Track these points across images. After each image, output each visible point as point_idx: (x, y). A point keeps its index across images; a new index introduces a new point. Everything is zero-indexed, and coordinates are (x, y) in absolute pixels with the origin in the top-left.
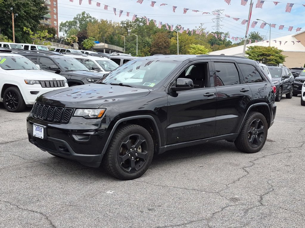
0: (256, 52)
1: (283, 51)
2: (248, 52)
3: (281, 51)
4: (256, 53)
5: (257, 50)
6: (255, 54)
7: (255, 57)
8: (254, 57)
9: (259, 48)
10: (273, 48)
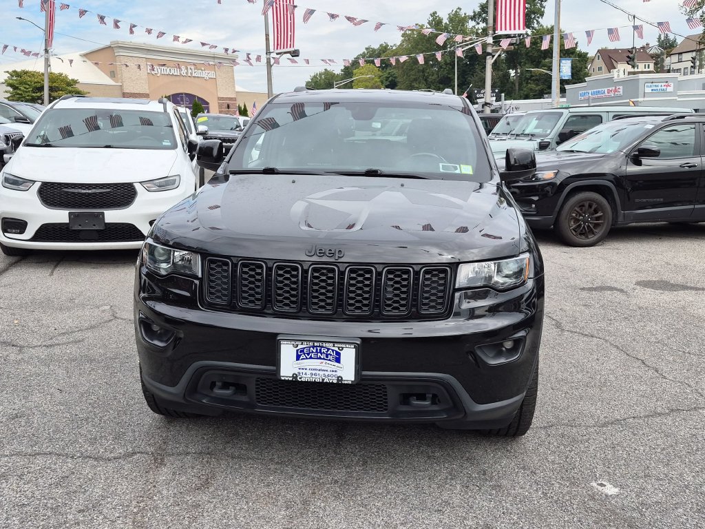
0: (29, 83)
1: (79, 82)
2: (11, 82)
3: (75, 82)
4: (28, 85)
5: (29, 79)
6: (27, 87)
7: (29, 92)
8: (27, 92)
9: (33, 75)
10: (61, 75)
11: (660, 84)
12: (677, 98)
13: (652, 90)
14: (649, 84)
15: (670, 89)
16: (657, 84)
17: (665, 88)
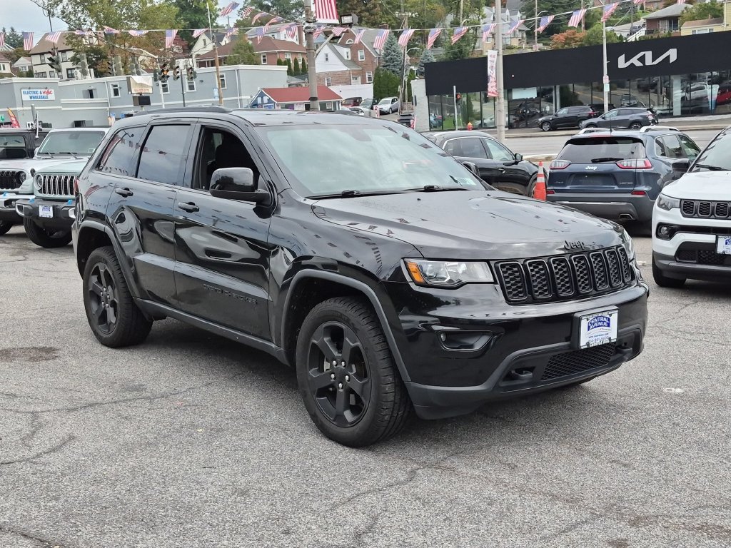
11: (39, 90)
12: (61, 107)
13: (31, 97)
14: (26, 90)
15: (52, 97)
16: (35, 90)
17: (45, 95)
